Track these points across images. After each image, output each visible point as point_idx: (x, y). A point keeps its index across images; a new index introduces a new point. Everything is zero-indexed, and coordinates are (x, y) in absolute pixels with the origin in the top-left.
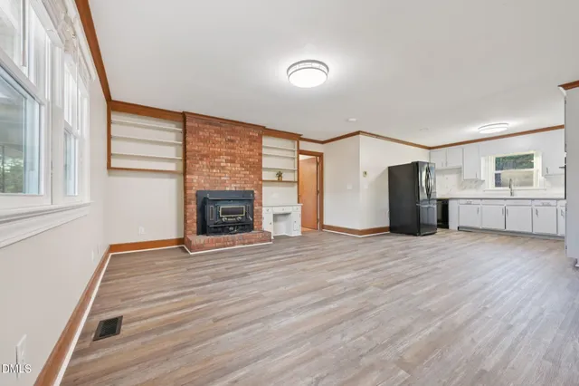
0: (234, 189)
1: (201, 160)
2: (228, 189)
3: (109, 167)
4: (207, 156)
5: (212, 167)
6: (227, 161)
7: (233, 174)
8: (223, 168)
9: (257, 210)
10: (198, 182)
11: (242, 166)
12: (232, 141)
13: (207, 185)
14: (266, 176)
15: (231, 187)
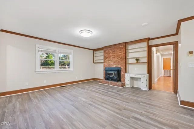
0: (114, 67)
1: (107, 59)
2: (113, 67)
3: (94, 63)
4: (108, 57)
5: (109, 60)
6: (113, 58)
7: (114, 62)
8: (112, 60)
9: (123, 75)
10: (106, 65)
11: (117, 59)
12: (114, 51)
13: (108, 66)
14: (130, 61)
15: (114, 66)
